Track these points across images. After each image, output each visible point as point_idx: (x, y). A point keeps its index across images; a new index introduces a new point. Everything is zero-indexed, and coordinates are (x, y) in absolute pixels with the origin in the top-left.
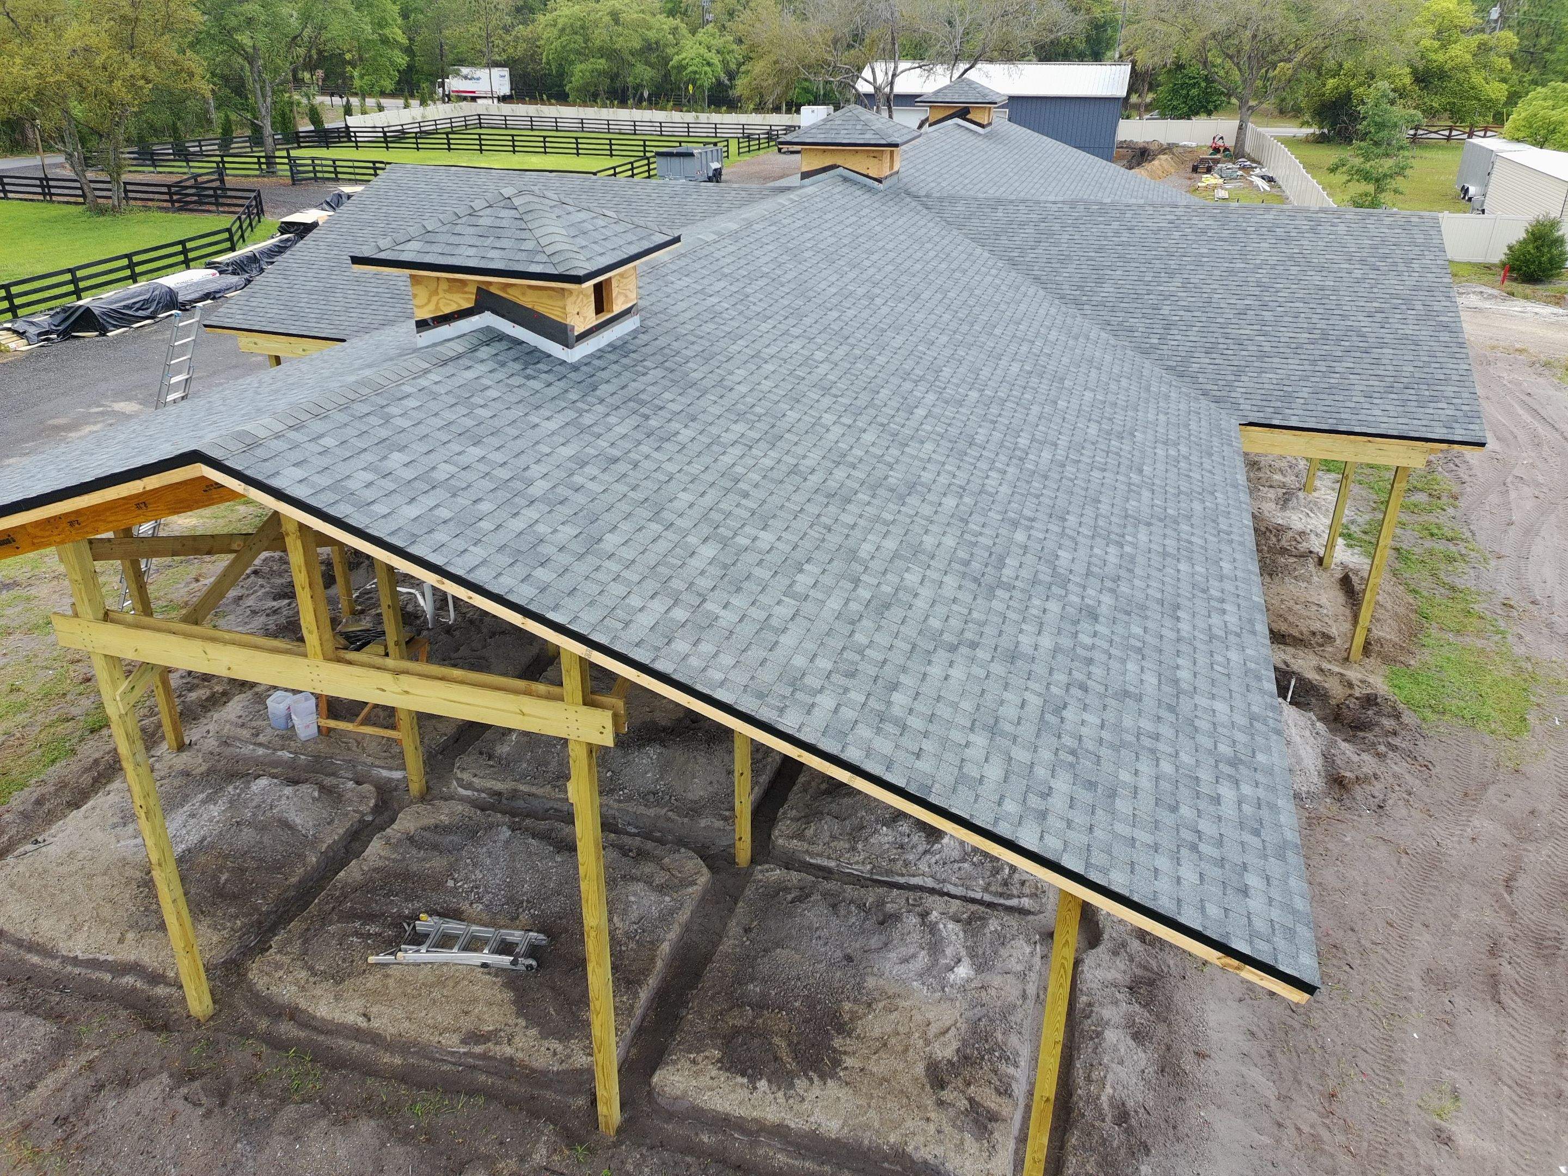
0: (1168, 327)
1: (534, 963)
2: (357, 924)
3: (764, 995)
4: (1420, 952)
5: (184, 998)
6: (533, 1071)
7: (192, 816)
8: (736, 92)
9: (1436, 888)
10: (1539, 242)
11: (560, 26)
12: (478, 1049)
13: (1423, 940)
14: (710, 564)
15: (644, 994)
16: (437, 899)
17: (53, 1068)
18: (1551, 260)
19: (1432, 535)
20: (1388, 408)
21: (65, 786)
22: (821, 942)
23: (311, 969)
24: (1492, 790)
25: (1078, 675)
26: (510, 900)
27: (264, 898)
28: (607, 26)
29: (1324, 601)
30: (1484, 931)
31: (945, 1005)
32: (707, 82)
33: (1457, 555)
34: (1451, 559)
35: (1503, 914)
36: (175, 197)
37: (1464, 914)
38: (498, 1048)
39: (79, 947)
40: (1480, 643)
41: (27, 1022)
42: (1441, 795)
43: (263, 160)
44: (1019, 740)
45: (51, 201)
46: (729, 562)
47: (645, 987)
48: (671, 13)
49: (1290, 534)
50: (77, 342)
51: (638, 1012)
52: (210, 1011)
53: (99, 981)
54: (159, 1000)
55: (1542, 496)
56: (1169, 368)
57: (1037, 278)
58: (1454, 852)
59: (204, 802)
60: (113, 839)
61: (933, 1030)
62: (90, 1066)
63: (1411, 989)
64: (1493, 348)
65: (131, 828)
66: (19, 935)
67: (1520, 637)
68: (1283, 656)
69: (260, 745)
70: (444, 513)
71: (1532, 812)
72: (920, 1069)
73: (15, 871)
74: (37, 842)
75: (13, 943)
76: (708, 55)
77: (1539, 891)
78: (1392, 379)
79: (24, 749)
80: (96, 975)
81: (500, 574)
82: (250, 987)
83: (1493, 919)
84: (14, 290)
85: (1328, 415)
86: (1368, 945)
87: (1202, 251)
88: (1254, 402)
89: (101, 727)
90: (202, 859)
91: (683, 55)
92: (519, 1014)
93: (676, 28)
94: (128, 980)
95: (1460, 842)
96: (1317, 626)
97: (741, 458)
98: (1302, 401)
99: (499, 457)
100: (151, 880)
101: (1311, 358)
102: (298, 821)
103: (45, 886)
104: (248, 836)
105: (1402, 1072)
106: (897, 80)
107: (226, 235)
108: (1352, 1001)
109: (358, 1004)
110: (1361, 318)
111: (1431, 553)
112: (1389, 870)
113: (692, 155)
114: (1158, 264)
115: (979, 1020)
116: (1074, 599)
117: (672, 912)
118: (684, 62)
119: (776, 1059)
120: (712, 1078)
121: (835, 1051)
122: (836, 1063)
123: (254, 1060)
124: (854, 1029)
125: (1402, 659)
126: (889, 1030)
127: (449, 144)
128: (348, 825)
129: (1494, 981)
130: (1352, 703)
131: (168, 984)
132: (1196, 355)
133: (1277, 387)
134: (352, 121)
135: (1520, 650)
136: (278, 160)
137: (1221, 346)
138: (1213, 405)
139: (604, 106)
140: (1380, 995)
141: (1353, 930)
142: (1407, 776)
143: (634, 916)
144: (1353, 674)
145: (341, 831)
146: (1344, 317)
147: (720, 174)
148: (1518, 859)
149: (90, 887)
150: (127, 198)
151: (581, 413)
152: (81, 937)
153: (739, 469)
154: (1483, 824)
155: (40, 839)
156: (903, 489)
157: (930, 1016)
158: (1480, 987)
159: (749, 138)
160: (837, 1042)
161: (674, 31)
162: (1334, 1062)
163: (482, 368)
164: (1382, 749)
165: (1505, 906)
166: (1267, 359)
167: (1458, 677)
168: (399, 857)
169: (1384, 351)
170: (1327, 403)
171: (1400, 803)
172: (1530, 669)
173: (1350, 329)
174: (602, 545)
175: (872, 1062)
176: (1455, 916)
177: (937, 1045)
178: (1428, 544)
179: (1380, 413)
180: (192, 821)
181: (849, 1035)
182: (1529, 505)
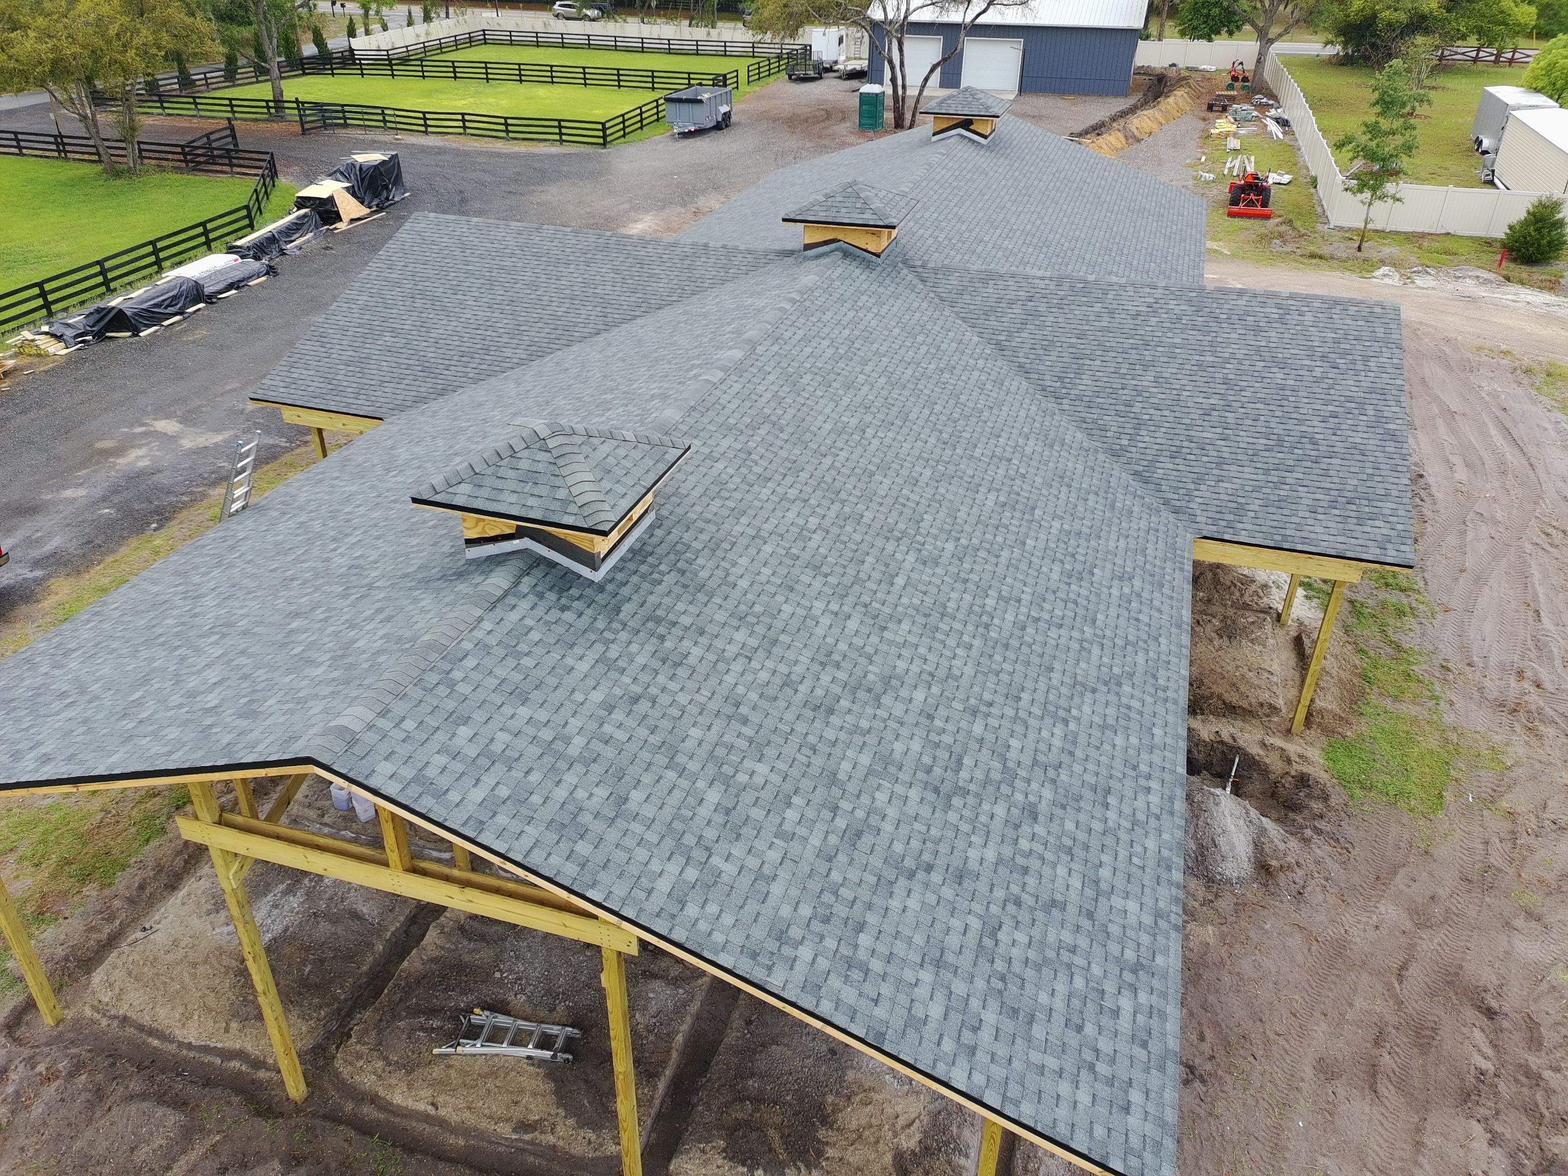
0: (1138, 427)
1: (570, 1057)
2: (422, 1020)
3: (761, 1091)
4: (1315, 1042)
5: (283, 1082)
6: (572, 1156)
7: (275, 906)
9: (1338, 976)
10: (1540, 225)
12: (527, 1137)
13: (1320, 1029)
14: (715, 811)
15: (662, 1085)
16: (489, 992)
17: (184, 1152)
18: (1550, 243)
19: (1387, 585)
20: (1330, 524)
21: (161, 870)
22: (810, 1038)
23: (386, 1058)
24: (1402, 872)
25: (1015, 889)
26: (548, 992)
27: (342, 988)
29: (1275, 667)
30: (1374, 1020)
31: (912, 1098)
33: (1407, 609)
34: (1401, 613)
35: (1391, 1003)
36: (189, 157)
37: (1360, 1003)
38: (543, 1137)
39: (191, 1034)
40: (1414, 710)
41: (160, 1111)
42: (1356, 880)
43: (271, 104)
44: (960, 971)
45: (66, 158)
46: (730, 806)
47: (663, 1079)
49: (1253, 587)
50: (112, 344)
51: (657, 1102)
52: (305, 1095)
53: (210, 1064)
54: (261, 1082)
55: (1497, 536)
56: (1136, 473)
57: (1021, 366)
58: (1358, 940)
59: (286, 893)
60: (209, 927)
61: (901, 1121)
62: (214, 1149)
63: (1303, 1080)
64: (1479, 349)
65: (223, 914)
66: (141, 1021)
67: (1452, 703)
68: (1232, 730)
69: (326, 825)
70: (503, 792)
71: (1432, 898)
72: (888, 1159)
73: (131, 958)
74: (145, 929)
75: (136, 1028)
77: (1427, 979)
78: (1336, 493)
79: (121, 826)
80: (207, 1059)
81: (550, 854)
82: (337, 1075)
83: (1381, 1007)
84: (47, 287)
85: (1274, 531)
86: (1272, 1036)
87: (1175, 341)
88: (1210, 514)
89: (185, 804)
90: (287, 950)
92: (559, 1105)
94: (235, 1064)
95: (1365, 930)
96: (1265, 696)
97: (742, 674)
98: (1252, 514)
99: (542, 715)
100: (246, 969)
101: (1266, 466)
102: (365, 910)
103: (157, 974)
104: (324, 927)
105: (1285, 1159)
107: (244, 212)
108: (1252, 1091)
109: (426, 1093)
110: (1316, 423)
111: (1383, 605)
112: (1300, 958)
113: (700, 101)
114: (1134, 355)
115: (939, 1112)
116: (1019, 797)
117: (685, 1004)
119: (770, 1150)
120: (718, 1167)
121: (819, 1141)
122: (820, 1154)
123: (346, 1145)
124: (835, 1122)
125: (1340, 730)
126: (863, 1122)
128: (407, 912)
129: (1373, 1071)
130: (1288, 782)
131: (268, 1069)
132: (1161, 459)
133: (1231, 498)
134: (356, 43)
135: (1449, 718)
136: (286, 105)
137: (1184, 450)
138: (1172, 517)
140: (1276, 1085)
141: (1261, 1020)
142: (1328, 860)
143: (653, 1009)
144: (1293, 748)
145: (402, 919)
146: (1300, 422)
147: (729, 118)
148: (1412, 946)
149: (194, 976)
150: (141, 157)
151: (608, 643)
152: (193, 1025)
153: (740, 690)
154: (1390, 911)
155: (147, 926)
156: (879, 688)
157: (899, 1109)
158: (1362, 1075)
160: (822, 1133)
162: (1229, 1150)
163: (525, 605)
164: (1308, 832)
165: (1394, 996)
166: (1225, 467)
167: (1389, 749)
168: (453, 947)
169: (1333, 461)
170: (1275, 517)
171: (1318, 889)
172: (1455, 741)
173: (1303, 435)
174: (628, 805)
175: (849, 1153)
176: (1351, 1005)
177: (903, 1137)
178: (1383, 595)
179: (1321, 530)
180: (275, 912)
181: (831, 1127)
182: (1483, 547)
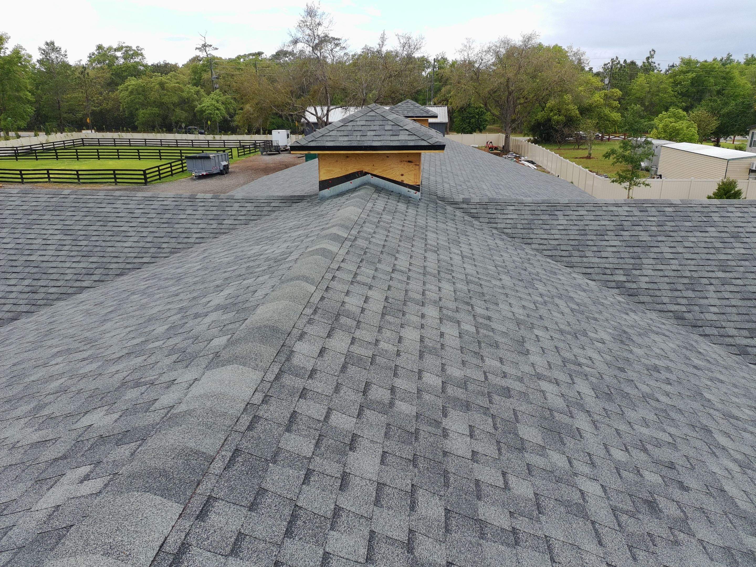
8: (234, 124)
11: (129, 90)
28: (157, 90)
32: (218, 119)
48: (196, 85)
76: (217, 105)
91: (203, 105)
93: (198, 92)
106: (330, 113)
113: (208, 158)
118: (204, 109)
127: (57, 156)
139: (159, 132)
147: (228, 168)
159: (244, 147)
161: (197, 93)
